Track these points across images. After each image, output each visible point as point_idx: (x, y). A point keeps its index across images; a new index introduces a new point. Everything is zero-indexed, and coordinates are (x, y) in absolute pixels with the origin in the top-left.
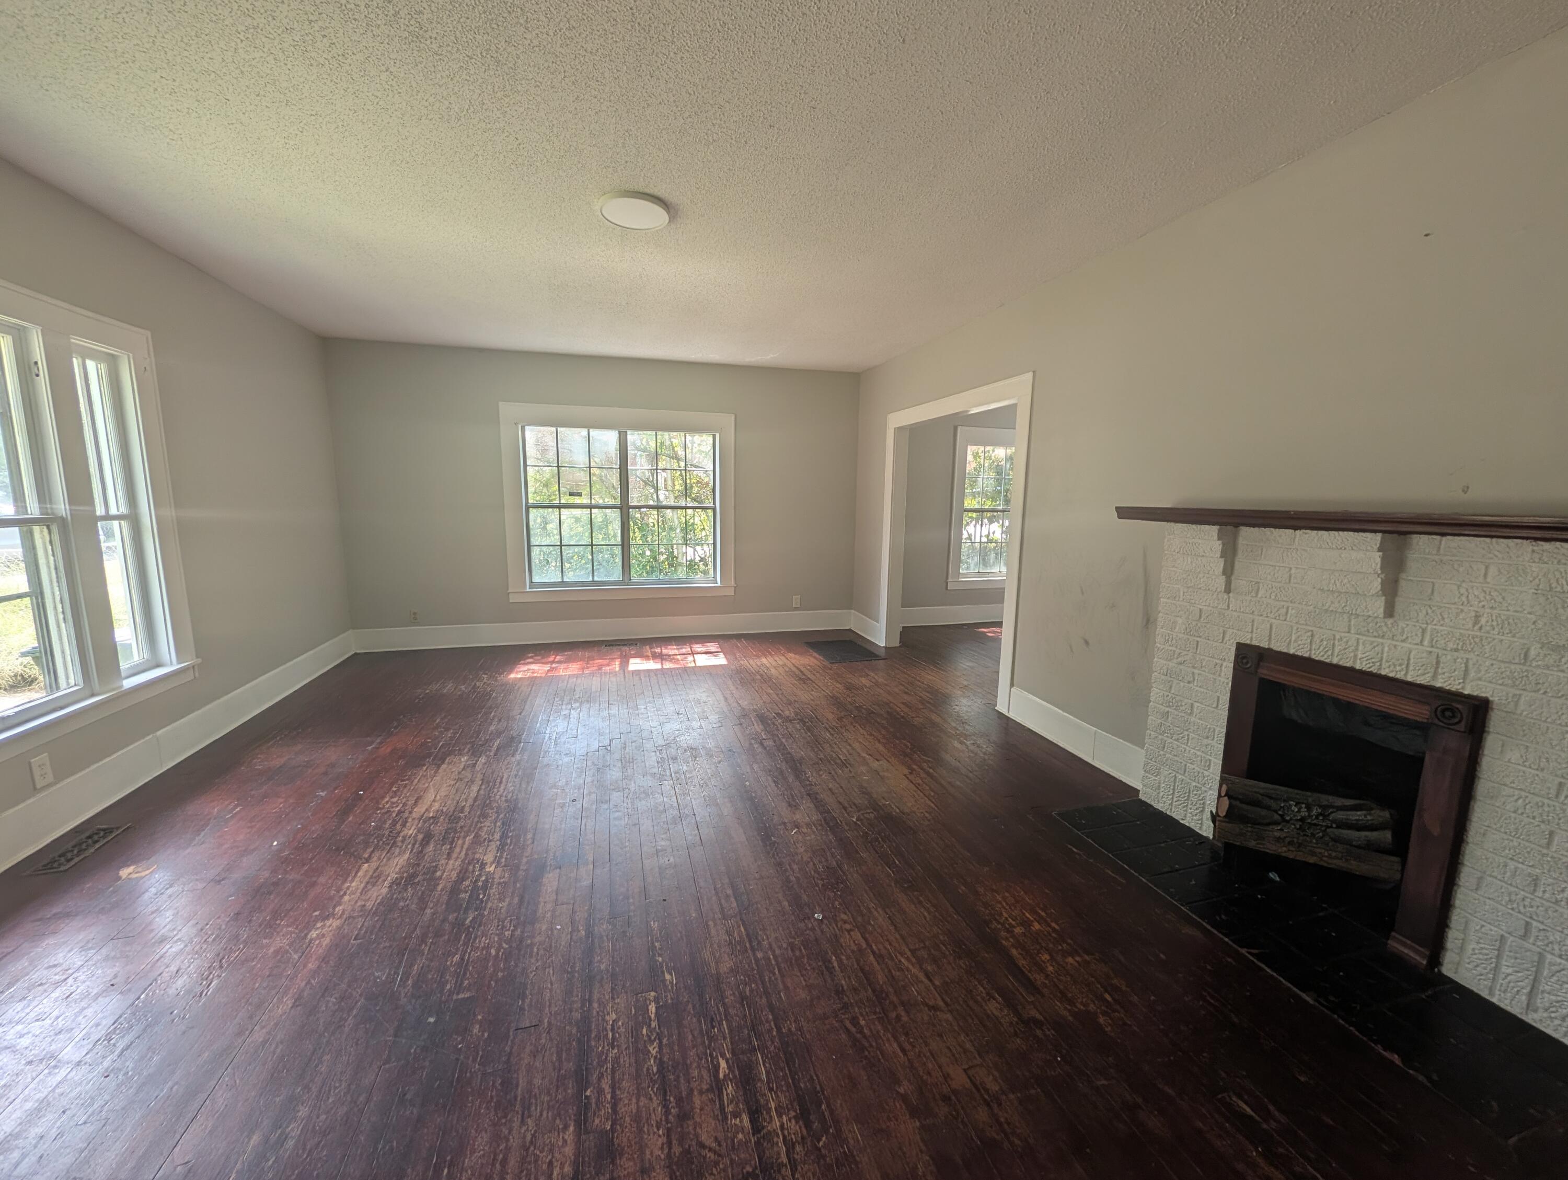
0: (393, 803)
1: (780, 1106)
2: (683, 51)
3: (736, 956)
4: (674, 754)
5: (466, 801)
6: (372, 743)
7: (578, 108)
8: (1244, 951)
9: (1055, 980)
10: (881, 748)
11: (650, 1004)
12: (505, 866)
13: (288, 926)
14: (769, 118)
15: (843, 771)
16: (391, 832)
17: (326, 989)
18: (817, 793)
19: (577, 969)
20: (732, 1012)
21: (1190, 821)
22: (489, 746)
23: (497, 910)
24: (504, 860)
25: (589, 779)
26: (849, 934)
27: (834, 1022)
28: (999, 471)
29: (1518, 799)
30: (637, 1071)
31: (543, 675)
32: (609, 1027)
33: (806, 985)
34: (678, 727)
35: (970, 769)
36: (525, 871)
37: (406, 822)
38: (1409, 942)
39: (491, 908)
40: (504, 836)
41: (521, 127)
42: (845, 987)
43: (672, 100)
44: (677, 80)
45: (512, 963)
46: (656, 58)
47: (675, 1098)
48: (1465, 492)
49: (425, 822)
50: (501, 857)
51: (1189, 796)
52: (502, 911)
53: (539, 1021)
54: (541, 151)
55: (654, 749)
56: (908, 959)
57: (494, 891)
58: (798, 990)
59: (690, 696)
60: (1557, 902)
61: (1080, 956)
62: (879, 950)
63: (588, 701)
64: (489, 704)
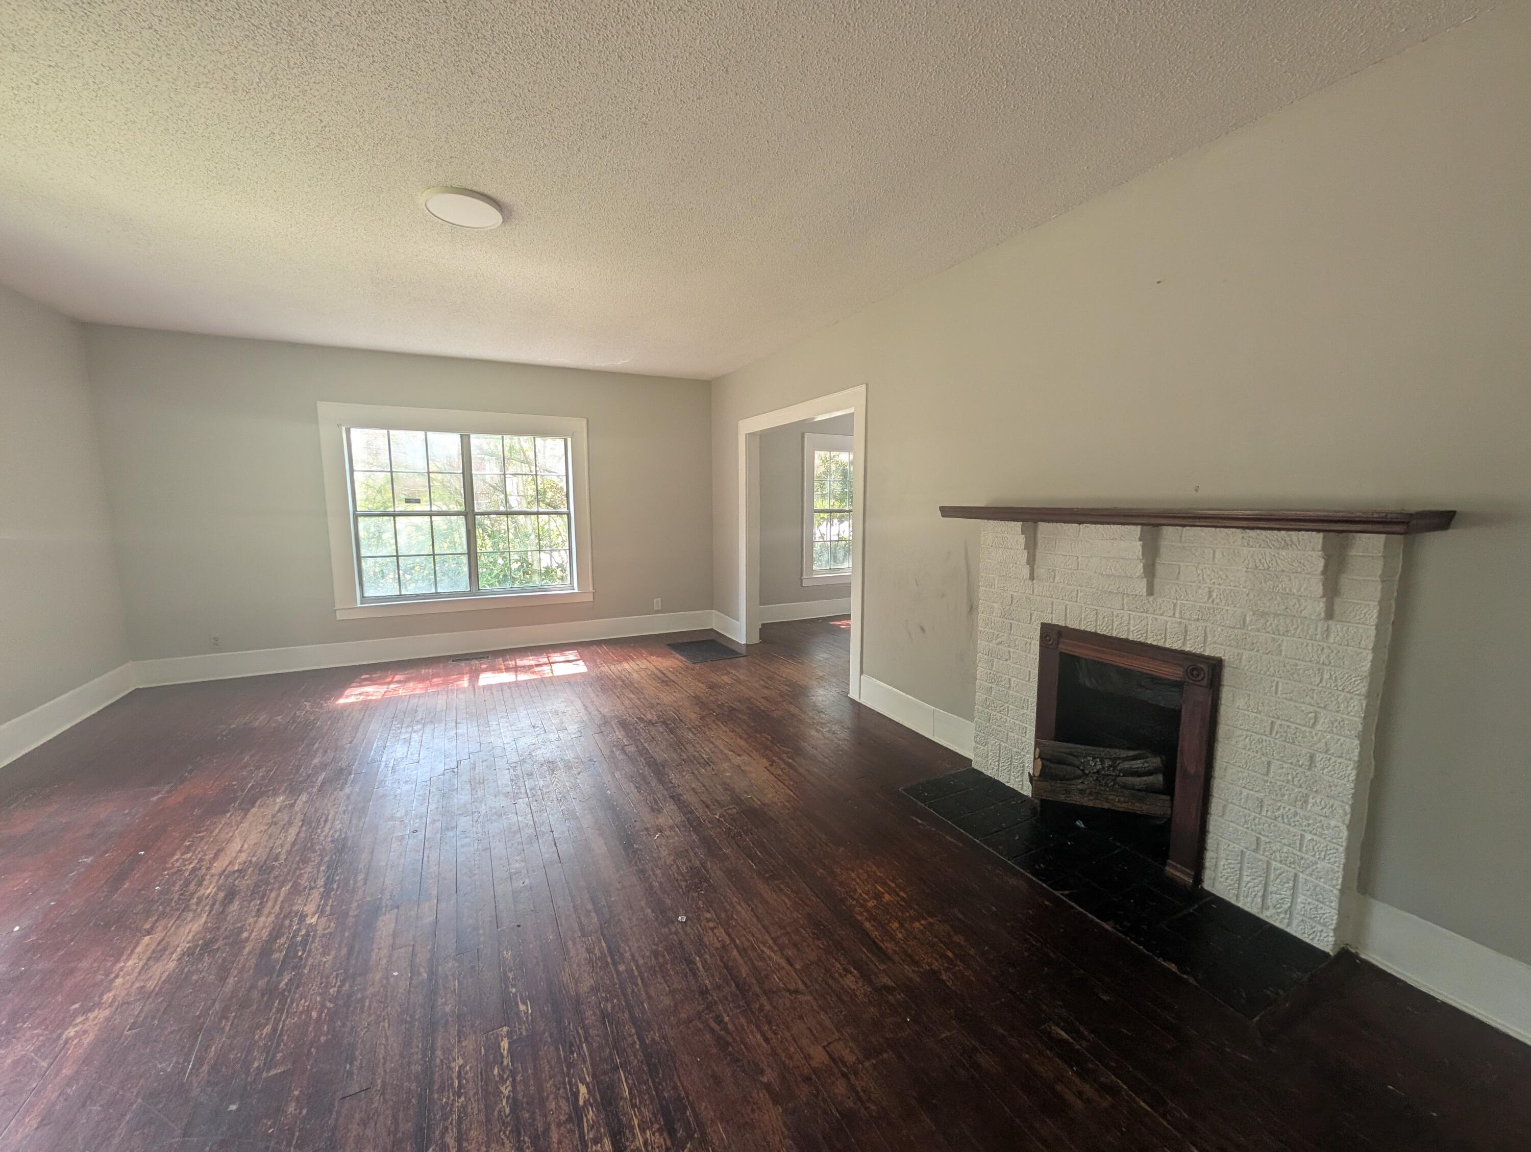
0: (185, 860)
1: (643, 1122)
2: (505, 52)
3: (597, 973)
4: (529, 769)
5: (282, 846)
6: (158, 792)
7: (392, 96)
8: (1058, 893)
9: (904, 946)
10: (743, 743)
11: (502, 1040)
12: (330, 915)
13: (33, 1028)
14: (601, 129)
15: (706, 770)
16: (182, 894)
17: (89, 1096)
18: (680, 795)
19: (417, 1017)
20: (592, 1032)
21: (1013, 784)
22: (312, 782)
23: (320, 965)
24: (328, 908)
25: (432, 807)
26: (713, 932)
27: (698, 1024)
28: (845, 474)
29: (1246, 737)
30: (487, 1117)
31: (379, 697)
32: (455, 1075)
33: (670, 991)
34: (533, 741)
35: (826, 755)
36: (355, 916)
37: (203, 880)
38: (1179, 866)
39: (312, 965)
40: (329, 881)
41: (325, 109)
42: (709, 987)
43: (497, 99)
44: (501, 80)
45: (339, 1023)
46: (476, 56)
47: (530, 1138)
48: (1196, 491)
49: (227, 877)
50: (325, 905)
51: (1011, 761)
52: (327, 966)
53: (371, 1083)
54: (351, 136)
55: (507, 766)
56: (770, 948)
57: (316, 945)
58: (662, 997)
59: (547, 708)
60: (1276, 818)
61: (925, 919)
62: (742, 943)
63: (432, 722)
64: (312, 734)
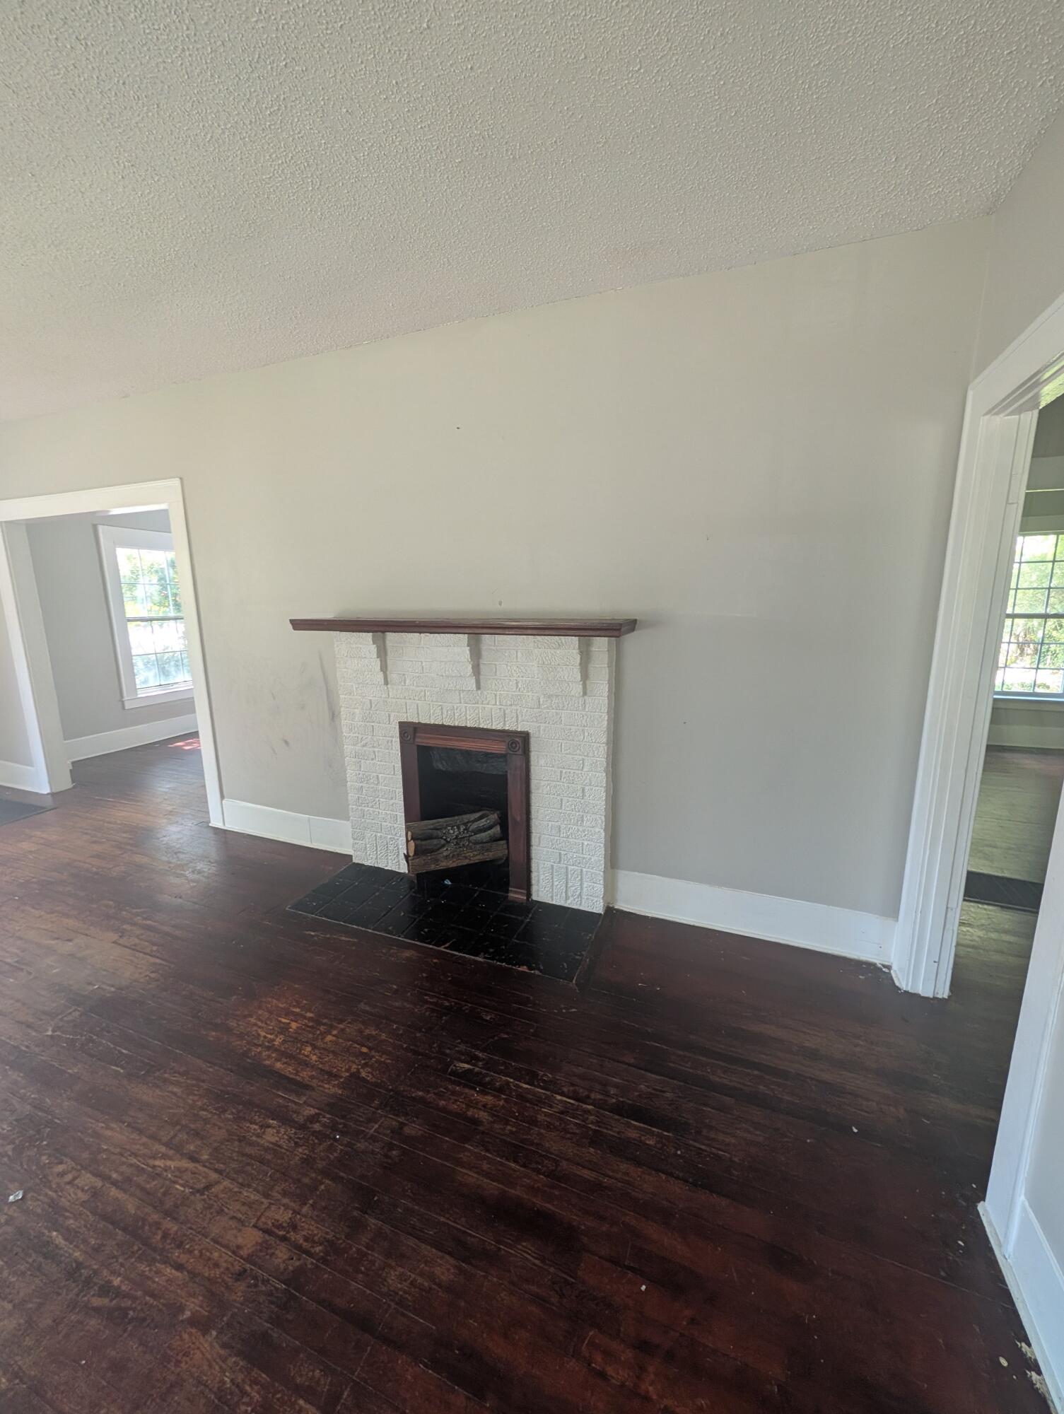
8: (442, 949)
9: (321, 1065)
15: (15, 978)
21: (391, 866)
26: (73, 1185)
27: (74, 1315)
28: (161, 575)
29: (547, 785)
35: (195, 901)
38: (517, 890)
42: (82, 1258)
51: (387, 847)
60: (568, 837)
61: (336, 1028)
62: (122, 1173)
